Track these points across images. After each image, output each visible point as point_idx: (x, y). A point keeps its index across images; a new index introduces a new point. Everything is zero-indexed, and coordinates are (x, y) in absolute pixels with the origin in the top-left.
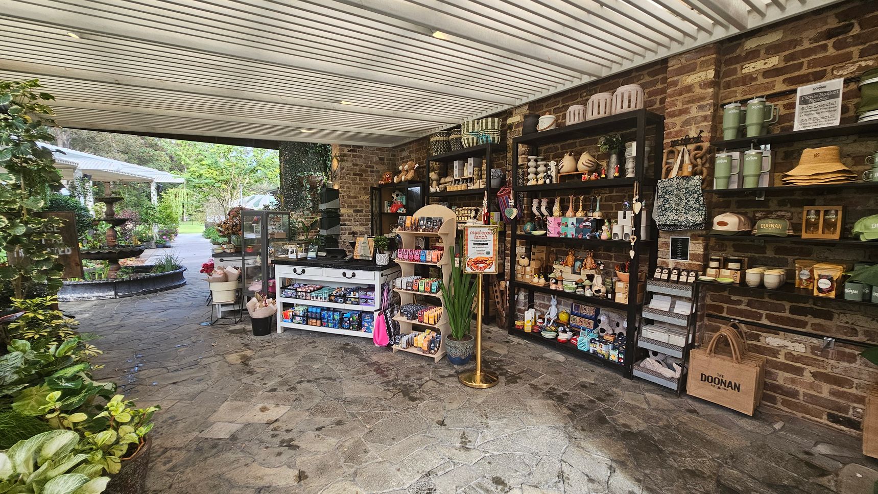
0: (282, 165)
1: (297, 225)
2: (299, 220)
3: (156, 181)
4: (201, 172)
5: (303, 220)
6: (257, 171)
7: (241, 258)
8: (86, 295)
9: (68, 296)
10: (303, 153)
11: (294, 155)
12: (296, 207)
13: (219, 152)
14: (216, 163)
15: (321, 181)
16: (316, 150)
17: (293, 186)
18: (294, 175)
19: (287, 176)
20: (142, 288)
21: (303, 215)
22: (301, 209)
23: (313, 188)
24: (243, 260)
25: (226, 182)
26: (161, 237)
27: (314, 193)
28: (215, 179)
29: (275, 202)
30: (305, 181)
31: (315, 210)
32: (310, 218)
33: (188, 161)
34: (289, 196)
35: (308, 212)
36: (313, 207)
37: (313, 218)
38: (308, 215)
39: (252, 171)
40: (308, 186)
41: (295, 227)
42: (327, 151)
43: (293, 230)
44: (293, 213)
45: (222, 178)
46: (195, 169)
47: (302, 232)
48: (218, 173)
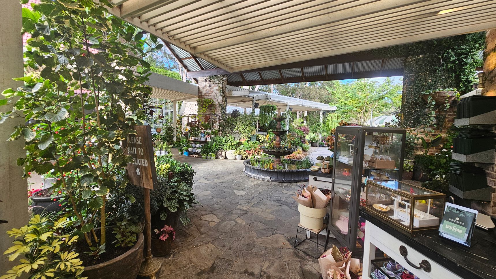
0: (405, 86)
1: (416, 141)
2: (419, 136)
3: (322, 110)
4: (346, 102)
5: (423, 136)
6: (384, 98)
7: (330, 180)
8: (258, 176)
9: (252, 174)
10: (430, 72)
11: (419, 76)
12: (416, 123)
13: (358, 87)
14: (355, 95)
15: (451, 96)
16: (447, 66)
17: (416, 104)
18: (418, 95)
19: (410, 96)
20: (284, 178)
21: (424, 131)
22: (422, 126)
23: (440, 104)
24: (333, 183)
25: (361, 108)
26: (322, 141)
27: (440, 109)
28: (354, 106)
29: (396, 120)
30: (429, 99)
31: (439, 126)
32: (432, 135)
33: (339, 96)
34: (410, 114)
35: (430, 129)
36: (437, 124)
37: (435, 135)
38: (430, 132)
39: (381, 98)
40: (434, 103)
41: (413, 143)
42: (463, 66)
43: (411, 145)
44: (413, 129)
45: (359, 105)
46: (342, 101)
47: (421, 148)
48: (356, 102)
